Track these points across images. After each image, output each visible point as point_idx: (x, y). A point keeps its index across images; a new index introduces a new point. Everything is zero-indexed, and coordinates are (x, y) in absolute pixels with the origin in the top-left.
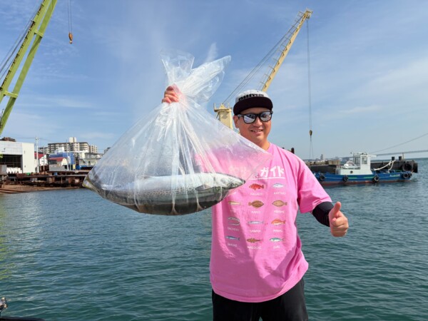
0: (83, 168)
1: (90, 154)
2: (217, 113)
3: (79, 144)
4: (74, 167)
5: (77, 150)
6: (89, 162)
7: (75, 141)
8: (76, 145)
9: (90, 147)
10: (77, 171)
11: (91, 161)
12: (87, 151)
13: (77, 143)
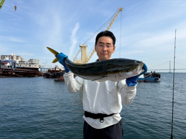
0: (17, 68)
1: (21, 61)
2: (80, 48)
3: (16, 57)
4: (13, 67)
5: (15, 59)
6: (21, 65)
7: (14, 55)
8: (14, 57)
9: (21, 58)
10: (14, 69)
11: (22, 65)
12: (20, 60)
13: (15, 56)
